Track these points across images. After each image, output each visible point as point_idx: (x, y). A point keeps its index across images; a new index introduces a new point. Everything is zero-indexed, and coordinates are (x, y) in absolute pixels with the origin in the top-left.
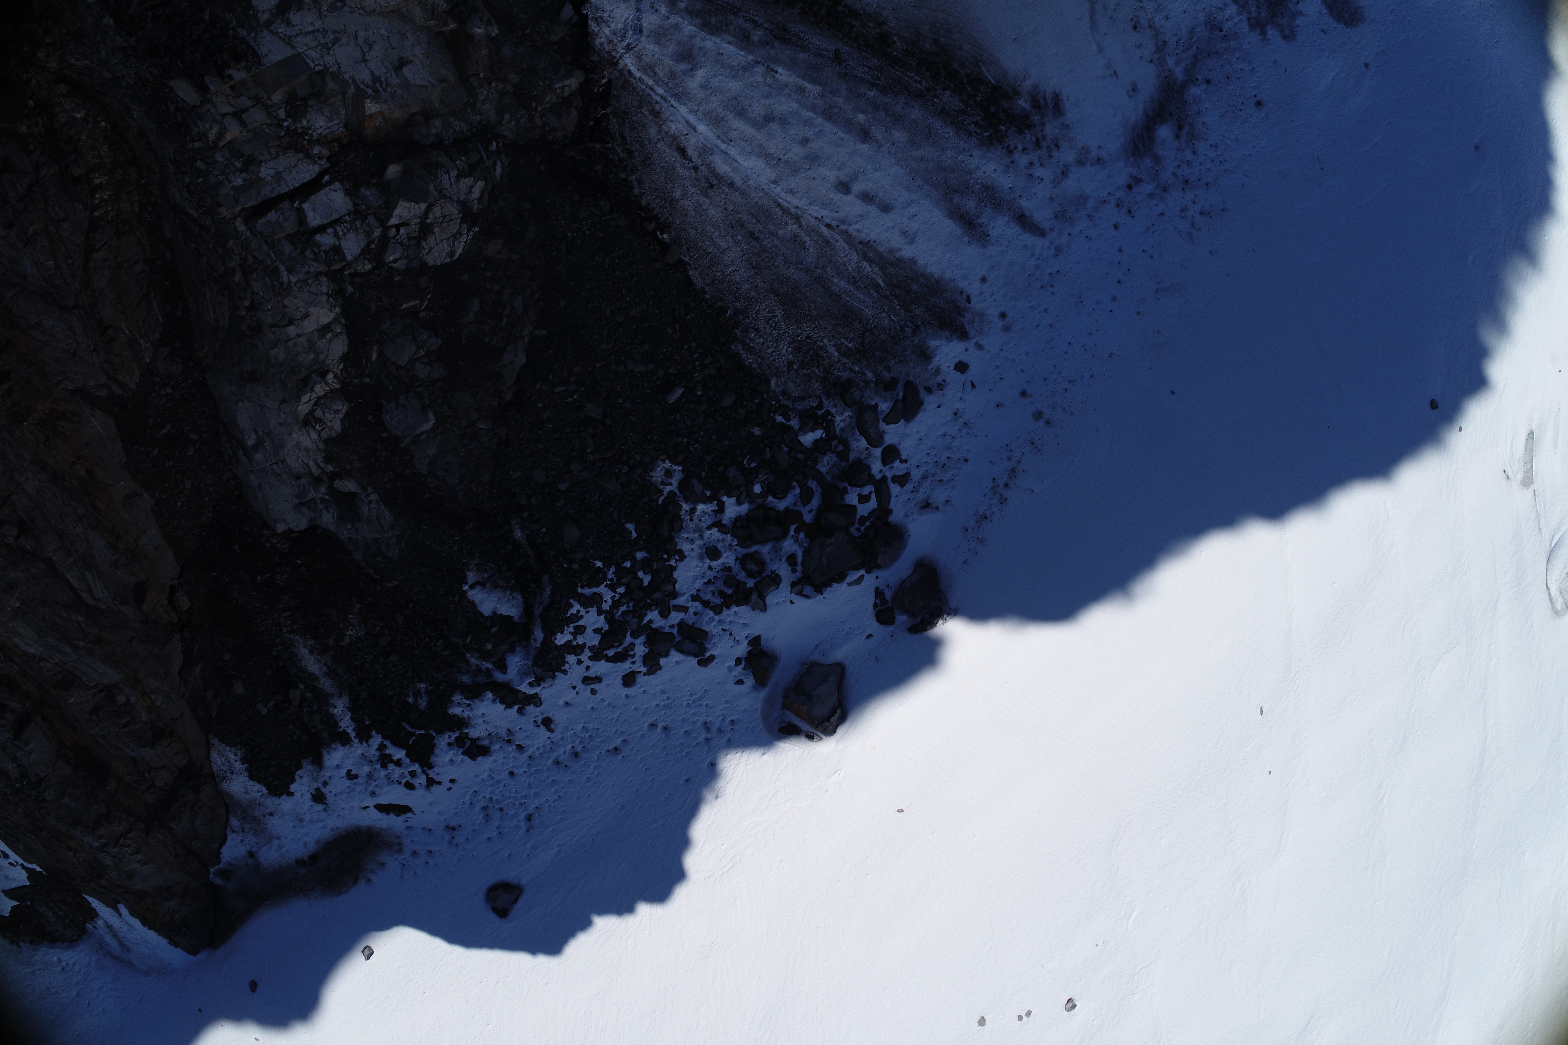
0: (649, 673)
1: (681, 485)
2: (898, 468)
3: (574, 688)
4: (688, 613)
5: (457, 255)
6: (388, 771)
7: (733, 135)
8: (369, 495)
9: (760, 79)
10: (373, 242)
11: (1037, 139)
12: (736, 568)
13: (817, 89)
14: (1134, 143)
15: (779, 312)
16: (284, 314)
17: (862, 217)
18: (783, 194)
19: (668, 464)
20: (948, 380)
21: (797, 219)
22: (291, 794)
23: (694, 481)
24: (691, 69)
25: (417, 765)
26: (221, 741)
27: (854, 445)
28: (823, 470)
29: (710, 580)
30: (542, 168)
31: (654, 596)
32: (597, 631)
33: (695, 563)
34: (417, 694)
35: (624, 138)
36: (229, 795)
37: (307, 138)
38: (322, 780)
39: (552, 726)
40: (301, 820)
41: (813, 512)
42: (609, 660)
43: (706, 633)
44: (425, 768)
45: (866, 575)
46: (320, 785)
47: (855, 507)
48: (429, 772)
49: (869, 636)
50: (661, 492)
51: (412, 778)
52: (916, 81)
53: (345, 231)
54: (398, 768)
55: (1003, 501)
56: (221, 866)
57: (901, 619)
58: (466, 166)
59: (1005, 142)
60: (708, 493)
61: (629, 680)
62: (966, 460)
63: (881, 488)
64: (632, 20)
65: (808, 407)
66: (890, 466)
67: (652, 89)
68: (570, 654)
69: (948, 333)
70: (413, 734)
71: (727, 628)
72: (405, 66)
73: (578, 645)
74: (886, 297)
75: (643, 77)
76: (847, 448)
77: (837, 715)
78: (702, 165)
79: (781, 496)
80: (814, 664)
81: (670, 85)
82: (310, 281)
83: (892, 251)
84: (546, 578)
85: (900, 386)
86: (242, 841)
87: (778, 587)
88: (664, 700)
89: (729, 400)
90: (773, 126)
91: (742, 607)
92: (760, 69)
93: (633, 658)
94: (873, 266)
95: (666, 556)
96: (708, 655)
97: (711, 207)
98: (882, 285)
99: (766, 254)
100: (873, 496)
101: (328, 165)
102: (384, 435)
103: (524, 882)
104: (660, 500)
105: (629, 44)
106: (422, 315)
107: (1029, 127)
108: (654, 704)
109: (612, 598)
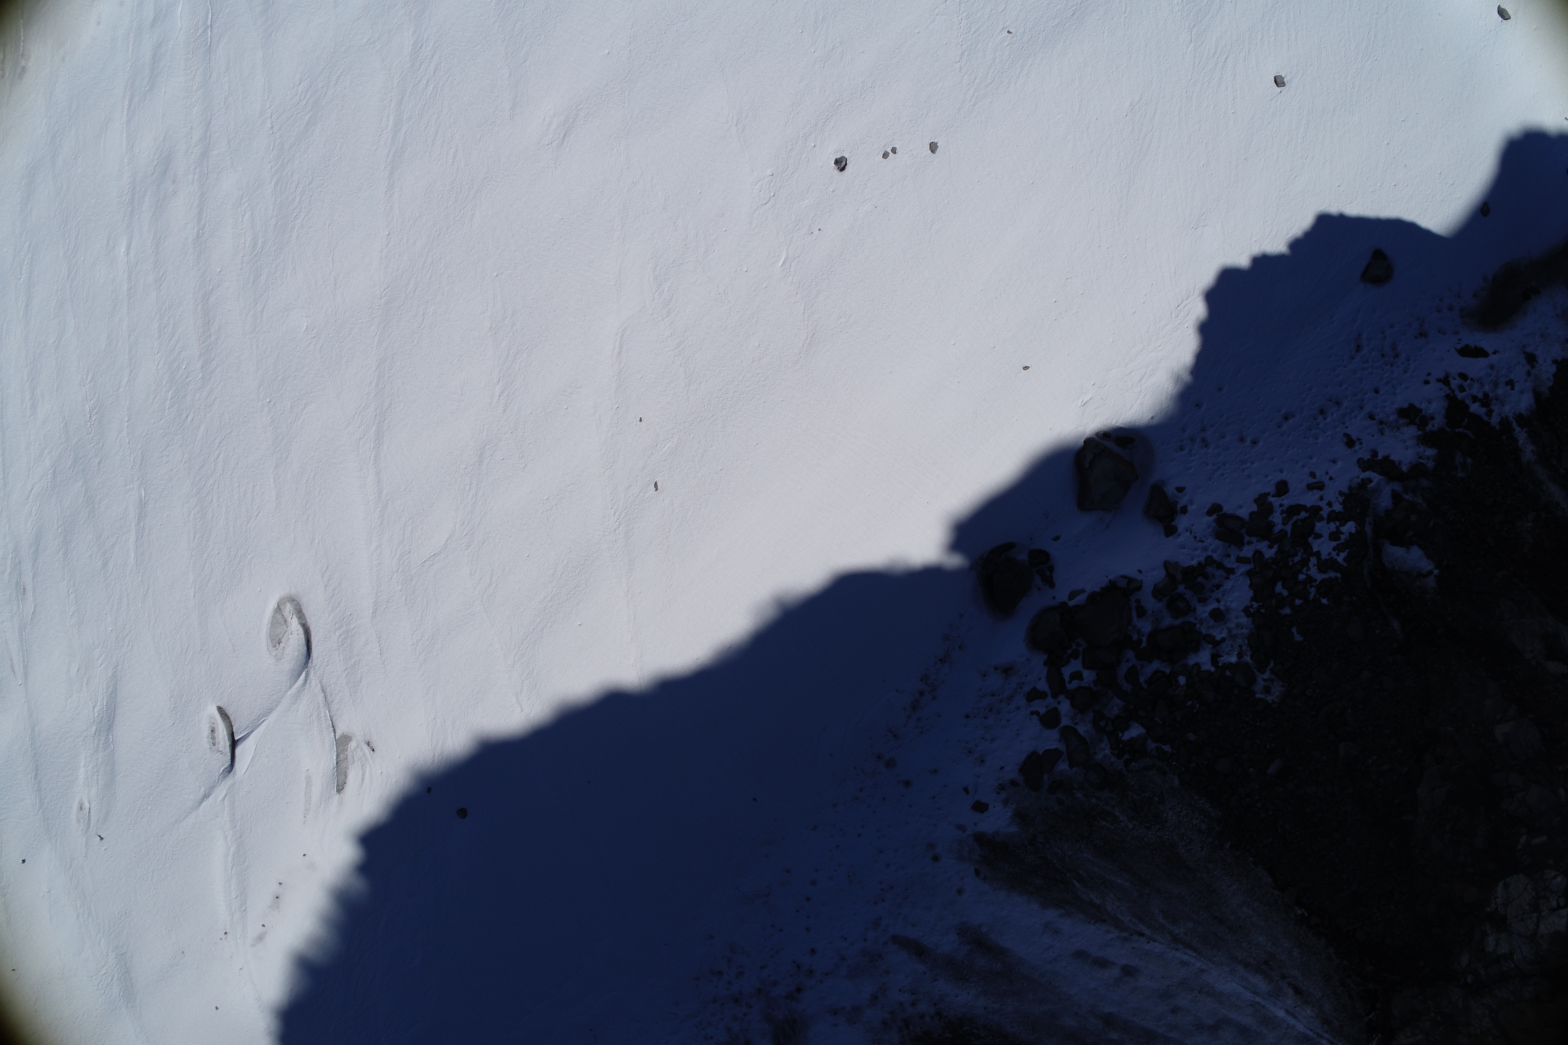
0: (1265, 496)
1: (1254, 681)
2: (1041, 707)
3: (1331, 479)
4: (1237, 556)
5: (1500, 885)
6: (1482, 390)
7: (1249, 1011)
8: (1535, 659)
11: (908, 1028)
12: (1195, 603)
15: (1182, 851)
17: (1106, 946)
18: (1193, 961)
19: (1269, 698)
20: (995, 795)
21: (1175, 940)
22: (1555, 362)
23: (1243, 684)
25: (1459, 397)
27: (1089, 727)
28: (1118, 702)
29: (1218, 589)
31: (1270, 572)
32: (1318, 536)
33: (1234, 605)
34: (1464, 467)
35: (1350, 997)
38: (1532, 378)
39: (1345, 439)
40: (1542, 336)
41: (1125, 660)
42: (1303, 508)
43: (1218, 538)
44: (1452, 395)
45: (1065, 599)
46: (1532, 372)
47: (1085, 667)
48: (1449, 392)
49: (1057, 539)
50: (1272, 672)
51: (1462, 385)
54: (1475, 394)
55: (924, 679)
57: (1022, 557)
58: (1504, 964)
59: (945, 1023)
60: (1229, 674)
61: (1282, 488)
62: (967, 717)
63: (1058, 686)
65: (1139, 761)
66: (1050, 709)
68: (1340, 512)
69: (998, 840)
70: (1464, 428)
71: (1200, 544)
73: (1334, 522)
74: (1069, 870)
76: (1095, 724)
78: (1278, 981)
79: (1157, 675)
80: (1108, 511)
83: (1068, 915)
84: (1369, 585)
85: (1046, 786)
87: (1154, 586)
88: (1248, 468)
90: (1210, 1022)
91: (1188, 565)
93: (1282, 510)
94: (1088, 900)
95: (1262, 611)
96: (1214, 516)
97: (1264, 944)
98: (1075, 882)
99: (1203, 905)
100: (1067, 679)
103: (1361, 286)
104: (1272, 664)
106: (1524, 832)
107: (917, 1039)
108: (1255, 465)
109: (1309, 569)
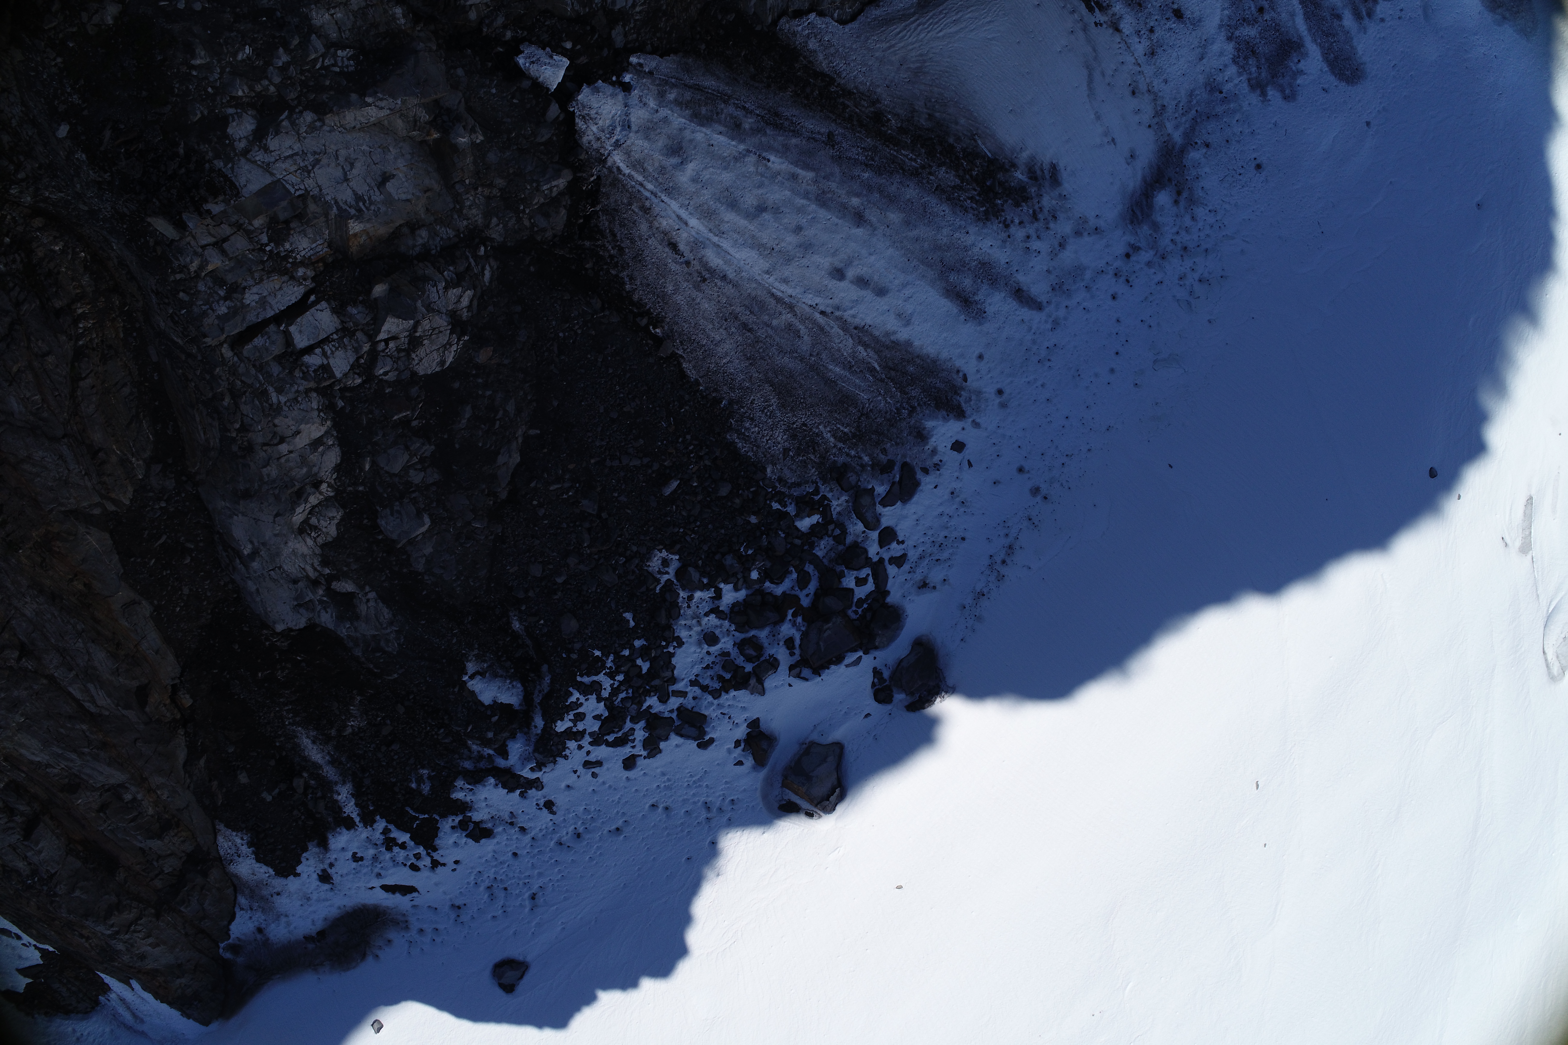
0: (649, 756)
1: (679, 573)
2: (895, 549)
3: (575, 772)
4: (687, 698)
5: (448, 364)
6: (393, 854)
7: (725, 227)
8: (366, 594)
9: (752, 169)
10: (362, 357)
11: (1034, 212)
12: (734, 653)
13: (810, 175)
14: (1133, 210)
15: (774, 401)
16: (275, 433)
17: (856, 302)
18: (777, 284)
19: (664, 554)
20: (944, 460)
21: (791, 308)
22: (297, 875)
23: (691, 570)
24: (682, 162)
25: (422, 848)
26: (228, 826)
27: (851, 529)
28: (820, 553)
29: (708, 665)
30: (532, 269)
31: (653, 683)
33: (693, 649)
34: (420, 780)
35: (614, 235)
36: (236, 876)
37: (291, 260)
38: (328, 861)
39: (554, 809)
40: (308, 899)
41: (811, 596)
42: (609, 744)
43: (705, 716)
44: (429, 851)
45: (864, 656)
46: (326, 866)
47: (852, 590)
48: (433, 854)
49: (868, 715)
50: (658, 581)
51: (417, 860)
52: (911, 159)
53: (334, 349)
54: (403, 851)
55: (1000, 578)
56: (230, 941)
57: (900, 697)
58: (454, 276)
59: (1001, 216)
60: (705, 581)
61: (629, 763)
62: (963, 539)
63: (879, 570)
64: (620, 116)
65: (805, 493)
66: (887, 547)
67: (641, 185)
68: (570, 740)
69: (944, 413)
70: (417, 818)
71: (726, 712)
72: (388, 181)
73: (578, 732)
74: (882, 380)
75: (633, 173)
76: (844, 532)
77: (836, 794)
78: (694, 259)
79: (778, 581)
80: (813, 744)
81: (660, 180)
82: (300, 399)
83: (887, 334)
84: (545, 668)
85: (897, 468)
86: (251, 918)
87: (776, 671)
88: (664, 782)
89: (724, 491)
90: (766, 216)
91: (741, 691)
92: (752, 159)
93: (634, 743)
94: (869, 350)
95: (664, 643)
96: (707, 738)
97: (704, 300)
98: (878, 369)
99: (761, 345)
100: (871, 579)
101: (313, 285)
102: (380, 537)
103: (529, 959)
104: (658, 589)
105: (617, 140)
106: (414, 423)
107: (1026, 199)
108: (655, 786)
109: (612, 685)
